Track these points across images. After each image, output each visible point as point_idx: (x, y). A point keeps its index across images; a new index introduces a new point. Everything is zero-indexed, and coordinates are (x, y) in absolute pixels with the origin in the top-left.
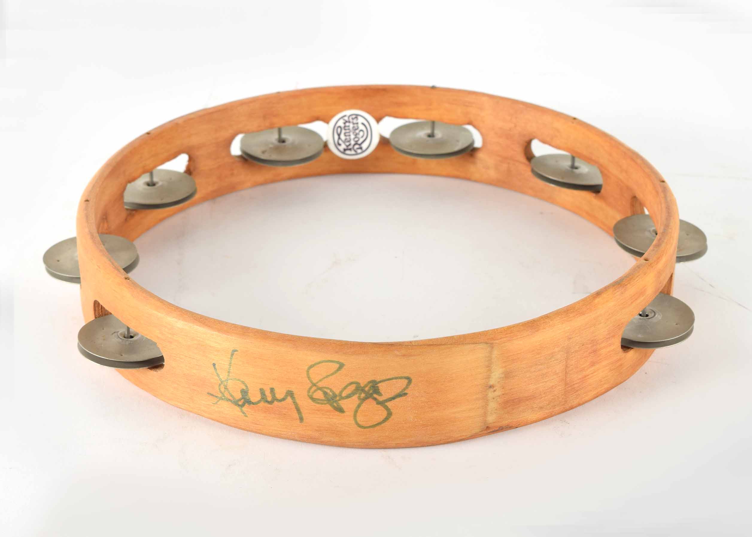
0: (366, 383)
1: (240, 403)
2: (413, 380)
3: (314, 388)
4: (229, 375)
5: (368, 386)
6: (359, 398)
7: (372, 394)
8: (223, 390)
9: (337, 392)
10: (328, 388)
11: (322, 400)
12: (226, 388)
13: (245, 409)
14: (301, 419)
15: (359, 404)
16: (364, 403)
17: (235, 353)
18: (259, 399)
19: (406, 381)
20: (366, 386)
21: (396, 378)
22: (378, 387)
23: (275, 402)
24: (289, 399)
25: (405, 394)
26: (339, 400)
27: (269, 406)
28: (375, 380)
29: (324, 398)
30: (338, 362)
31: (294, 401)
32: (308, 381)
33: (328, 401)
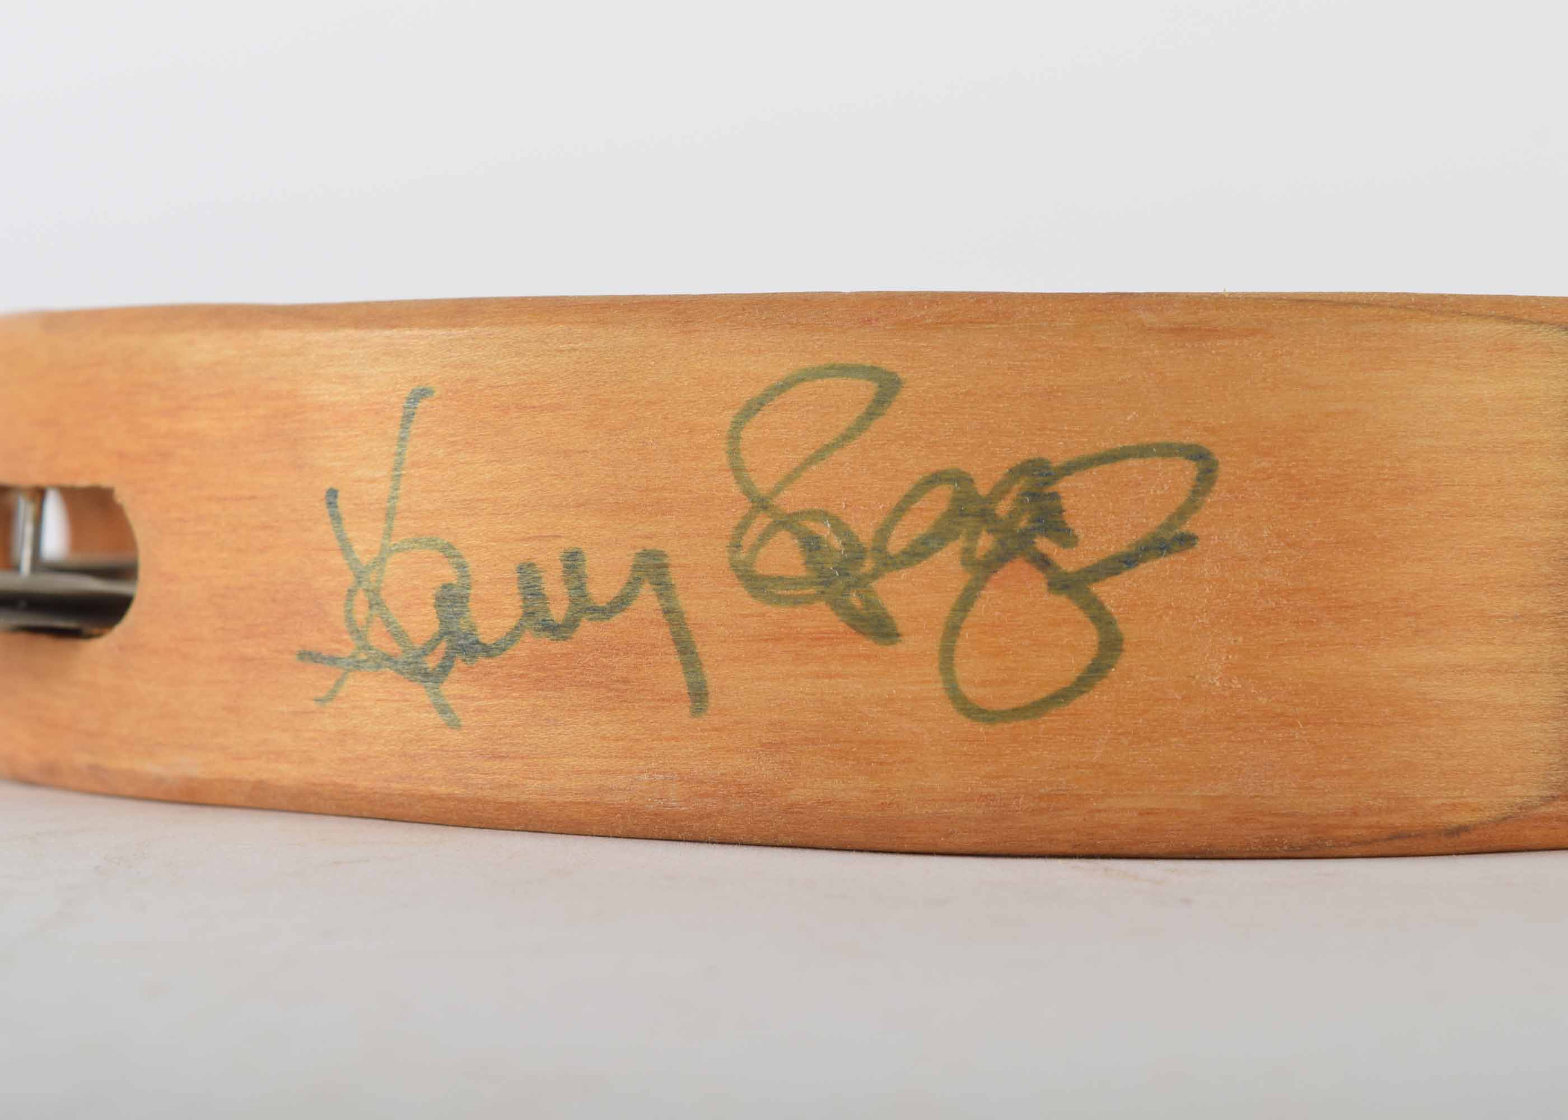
0: (998, 476)
1: (431, 663)
2: (1222, 468)
3: (762, 522)
4: (390, 528)
5: (1008, 492)
6: (967, 557)
7: (1026, 537)
8: (361, 613)
9: (865, 532)
10: (822, 515)
11: (795, 582)
12: (375, 603)
13: (451, 688)
14: (699, 695)
15: (967, 589)
16: (988, 585)
17: (419, 405)
18: (512, 623)
19: (1188, 471)
20: (1000, 491)
21: (1142, 451)
22: (1055, 496)
23: (587, 628)
24: (647, 600)
25: (1187, 541)
26: (875, 575)
27: (557, 647)
28: (1041, 460)
29: (802, 572)
30: (871, 372)
31: (667, 605)
32: (735, 490)
33: (821, 584)
